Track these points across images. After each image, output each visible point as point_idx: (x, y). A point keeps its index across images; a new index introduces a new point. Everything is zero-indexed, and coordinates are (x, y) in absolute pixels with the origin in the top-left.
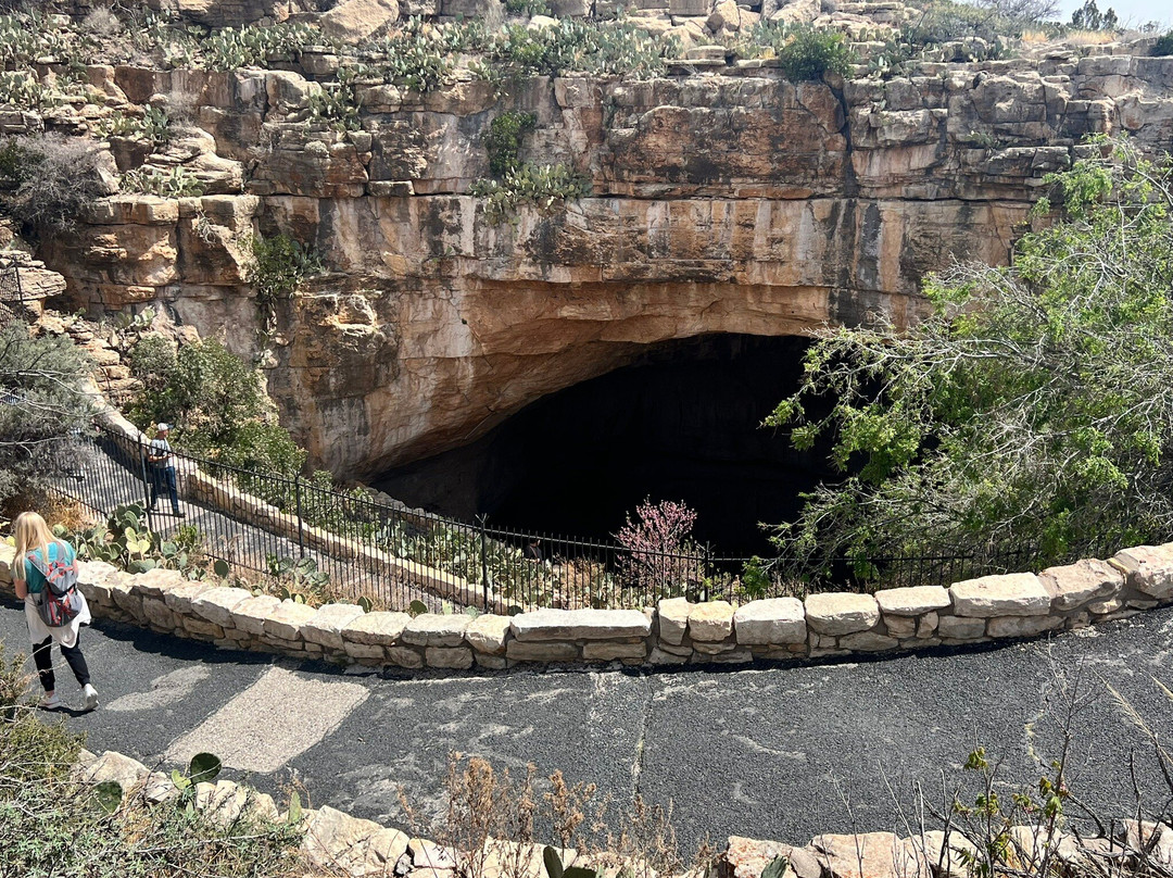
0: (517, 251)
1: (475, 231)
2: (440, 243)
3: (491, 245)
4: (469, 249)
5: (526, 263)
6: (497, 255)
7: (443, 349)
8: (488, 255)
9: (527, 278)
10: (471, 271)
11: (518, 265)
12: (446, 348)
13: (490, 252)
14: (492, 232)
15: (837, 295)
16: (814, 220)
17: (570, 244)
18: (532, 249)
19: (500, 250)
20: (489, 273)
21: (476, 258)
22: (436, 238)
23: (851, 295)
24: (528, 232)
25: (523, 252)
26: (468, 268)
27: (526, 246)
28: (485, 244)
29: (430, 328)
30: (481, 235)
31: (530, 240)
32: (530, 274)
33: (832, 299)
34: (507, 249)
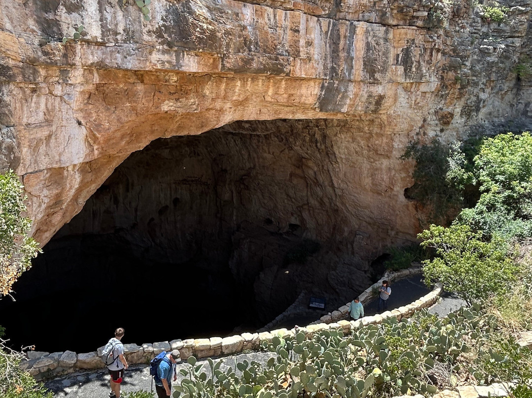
0: (146, 37)
1: (100, 11)
2: (57, 23)
3: (120, 29)
4: (95, 32)
5: (159, 50)
6: (125, 41)
7: (57, 158)
8: (116, 41)
9: (159, 67)
10: (96, 59)
11: (150, 53)
12: (60, 155)
13: (119, 37)
14: (120, 15)
15: (326, 84)
16: (321, 31)
17: (203, 31)
18: (166, 36)
19: (130, 36)
20: (119, 61)
21: (102, 44)
22: (51, 16)
23: (334, 83)
24: (159, 18)
25: (153, 38)
26: (94, 56)
27: (159, 33)
28: (113, 27)
29: (43, 133)
30: (109, 17)
31: (164, 25)
32: (163, 63)
33: (322, 87)
34: (137, 35)
